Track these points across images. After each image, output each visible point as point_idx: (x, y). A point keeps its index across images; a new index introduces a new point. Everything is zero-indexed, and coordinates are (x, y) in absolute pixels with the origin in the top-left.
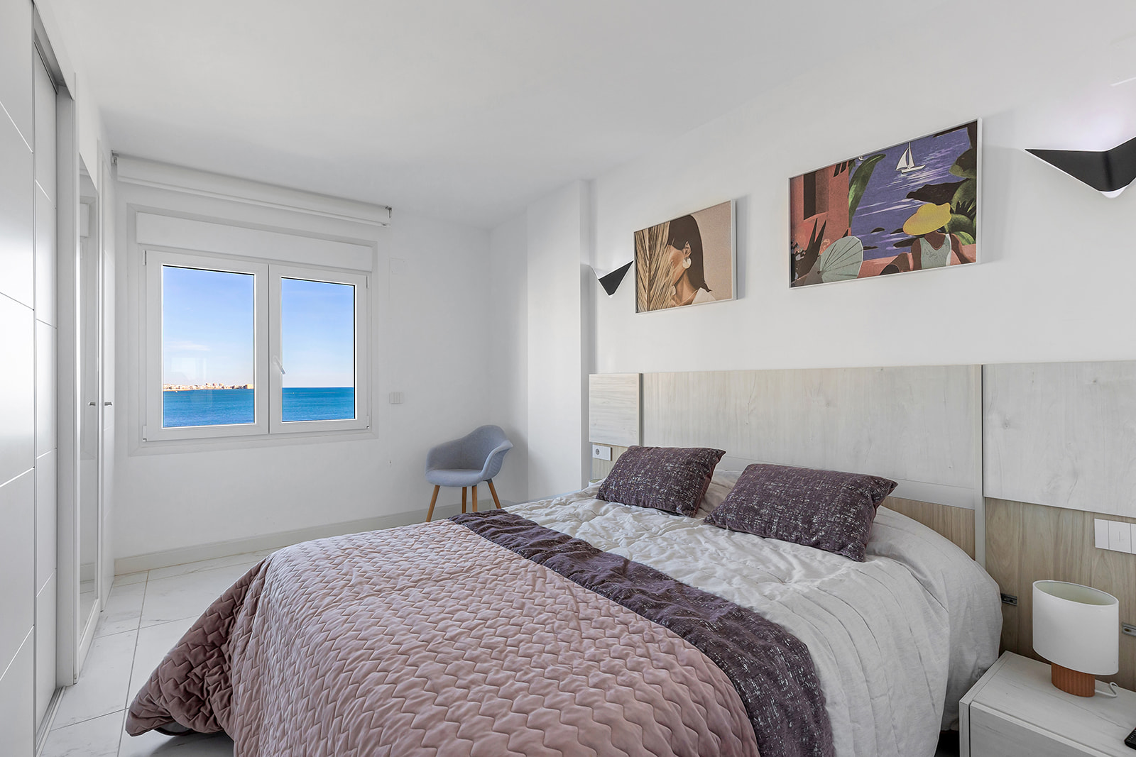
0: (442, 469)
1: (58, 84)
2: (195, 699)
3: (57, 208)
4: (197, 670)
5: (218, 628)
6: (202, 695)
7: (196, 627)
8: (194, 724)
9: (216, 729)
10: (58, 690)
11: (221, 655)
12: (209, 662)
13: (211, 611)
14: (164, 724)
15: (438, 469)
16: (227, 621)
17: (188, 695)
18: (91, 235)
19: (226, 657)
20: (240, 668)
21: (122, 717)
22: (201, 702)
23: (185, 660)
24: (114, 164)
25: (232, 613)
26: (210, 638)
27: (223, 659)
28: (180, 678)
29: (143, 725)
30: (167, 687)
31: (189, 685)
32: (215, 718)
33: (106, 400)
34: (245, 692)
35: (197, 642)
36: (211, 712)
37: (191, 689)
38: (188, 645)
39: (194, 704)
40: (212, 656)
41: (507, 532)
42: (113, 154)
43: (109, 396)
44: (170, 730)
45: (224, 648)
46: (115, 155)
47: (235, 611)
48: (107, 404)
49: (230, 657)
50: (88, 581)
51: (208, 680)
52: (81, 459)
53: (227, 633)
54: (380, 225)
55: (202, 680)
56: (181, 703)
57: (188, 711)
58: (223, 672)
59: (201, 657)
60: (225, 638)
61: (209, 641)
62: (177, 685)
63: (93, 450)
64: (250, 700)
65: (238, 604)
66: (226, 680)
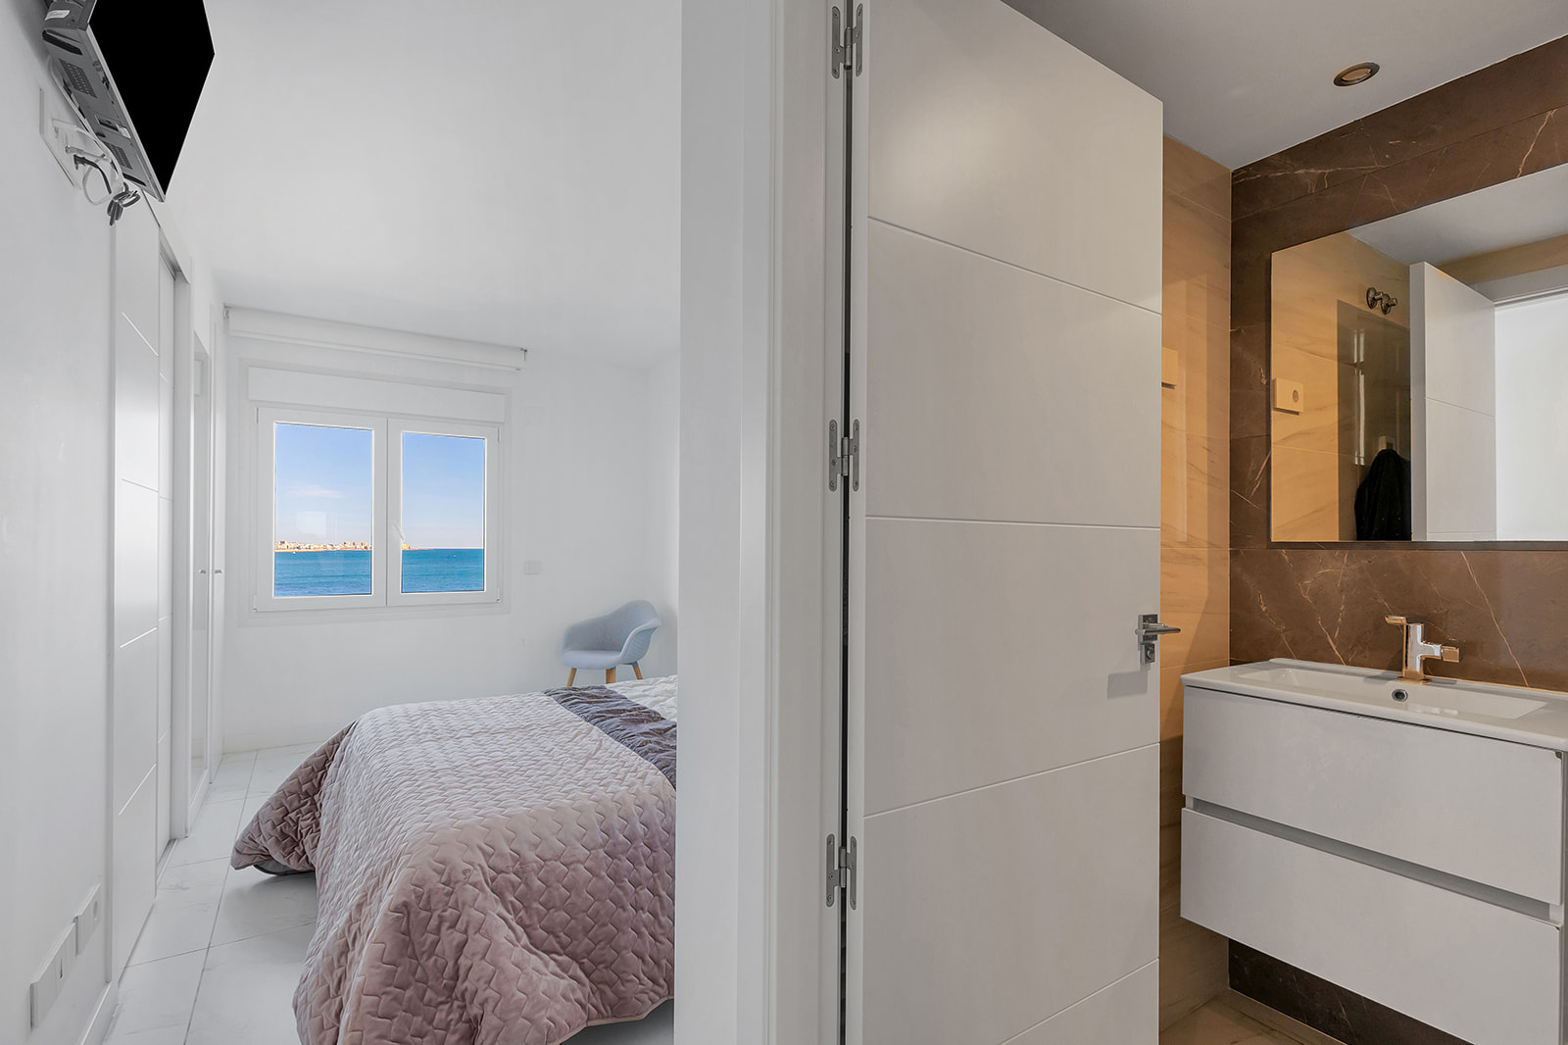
0: (581, 650)
1: (176, 271)
2: (291, 840)
3: (174, 388)
4: (292, 815)
5: (311, 780)
6: (296, 837)
7: (293, 778)
8: (288, 860)
9: (308, 868)
10: (171, 841)
11: (314, 803)
12: (302, 809)
13: (306, 765)
14: (263, 862)
15: (576, 649)
16: (320, 774)
17: (284, 835)
18: (203, 392)
19: (318, 805)
20: (327, 807)
21: (228, 851)
22: (295, 843)
23: (282, 805)
24: (227, 316)
25: (324, 768)
26: (304, 788)
27: (315, 808)
28: (276, 819)
29: (246, 860)
30: (267, 828)
31: (285, 826)
32: (307, 857)
33: (216, 569)
34: (327, 823)
35: (293, 790)
36: (304, 852)
37: (287, 830)
38: (285, 793)
39: (289, 844)
40: (306, 803)
41: (588, 703)
42: (225, 307)
43: (220, 564)
44: (269, 870)
45: (316, 797)
46: (227, 308)
47: (327, 765)
48: (217, 572)
49: (321, 805)
50: (198, 757)
51: (302, 824)
52: (194, 628)
53: (320, 784)
54: (514, 370)
55: (297, 824)
56: (278, 841)
57: (284, 849)
58: (315, 818)
59: (296, 804)
60: (317, 789)
61: (304, 790)
62: (274, 826)
63: (203, 622)
64: (331, 828)
65: (330, 759)
66: (318, 825)
